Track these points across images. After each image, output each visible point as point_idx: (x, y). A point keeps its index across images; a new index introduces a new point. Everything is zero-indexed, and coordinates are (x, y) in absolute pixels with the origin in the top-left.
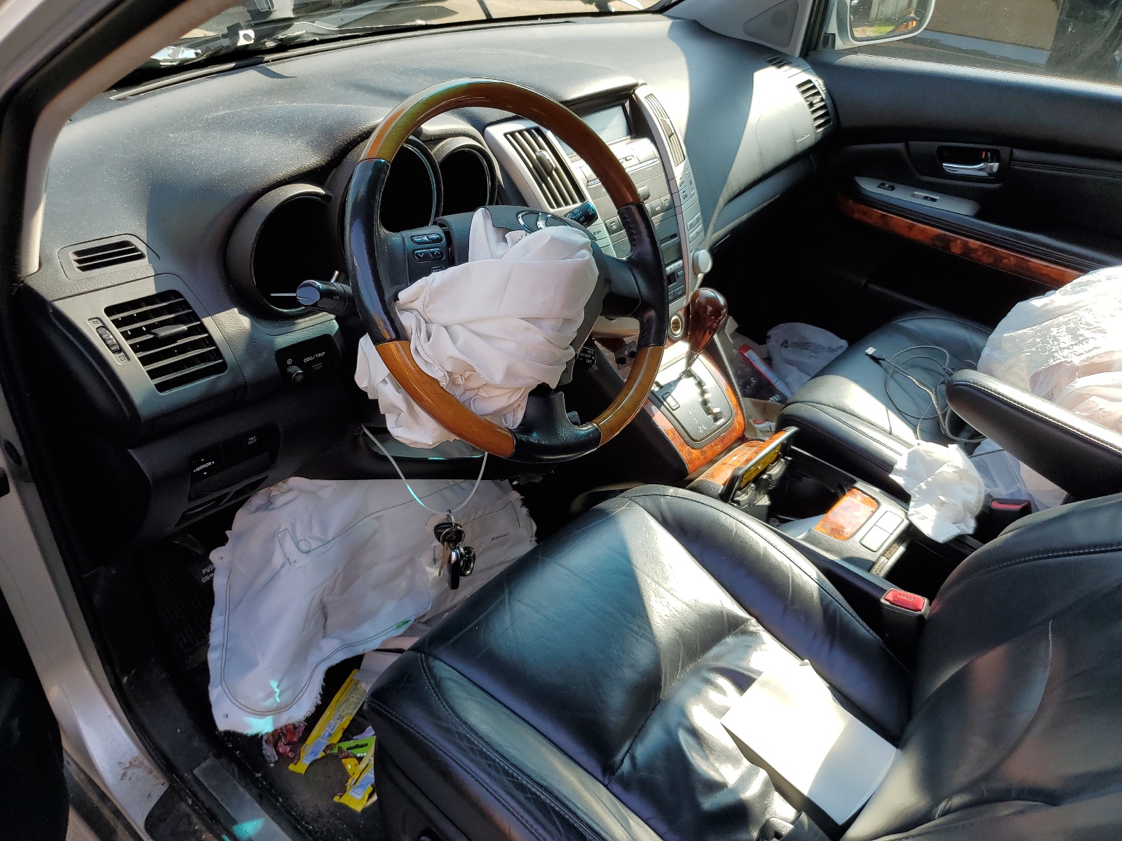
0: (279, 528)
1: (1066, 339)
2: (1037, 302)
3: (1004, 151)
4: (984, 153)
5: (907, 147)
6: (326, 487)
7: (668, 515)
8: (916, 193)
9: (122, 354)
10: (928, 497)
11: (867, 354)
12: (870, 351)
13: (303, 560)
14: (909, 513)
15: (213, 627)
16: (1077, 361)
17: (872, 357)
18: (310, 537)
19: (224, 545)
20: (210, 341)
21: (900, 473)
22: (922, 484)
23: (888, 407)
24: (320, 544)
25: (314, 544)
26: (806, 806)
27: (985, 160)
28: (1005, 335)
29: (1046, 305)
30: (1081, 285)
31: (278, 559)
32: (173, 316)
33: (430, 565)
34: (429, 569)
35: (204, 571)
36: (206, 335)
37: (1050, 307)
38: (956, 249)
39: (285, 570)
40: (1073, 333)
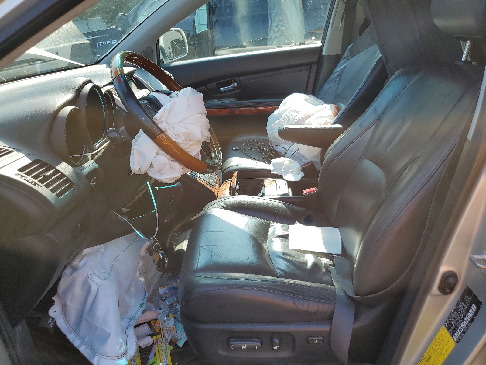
0: (88, 274)
1: (295, 114)
2: (276, 112)
3: (237, 78)
4: (231, 81)
5: (207, 87)
6: (100, 248)
7: (225, 206)
8: (215, 100)
9: (37, 185)
10: (286, 172)
11: (234, 150)
12: (234, 148)
13: (106, 283)
14: (284, 178)
15: (71, 340)
16: (303, 117)
17: (235, 150)
18: (102, 273)
19: (54, 305)
20: (63, 175)
21: (273, 171)
22: (282, 170)
23: (253, 160)
24: (108, 274)
25: (105, 275)
26: (328, 255)
27: (232, 83)
28: (273, 125)
29: (278, 112)
30: (284, 103)
31: (94, 288)
32: (44, 168)
33: (140, 277)
34: (141, 279)
35: (48, 322)
36: (61, 173)
37: (280, 112)
38: (237, 113)
39: (99, 290)
40: (295, 111)
